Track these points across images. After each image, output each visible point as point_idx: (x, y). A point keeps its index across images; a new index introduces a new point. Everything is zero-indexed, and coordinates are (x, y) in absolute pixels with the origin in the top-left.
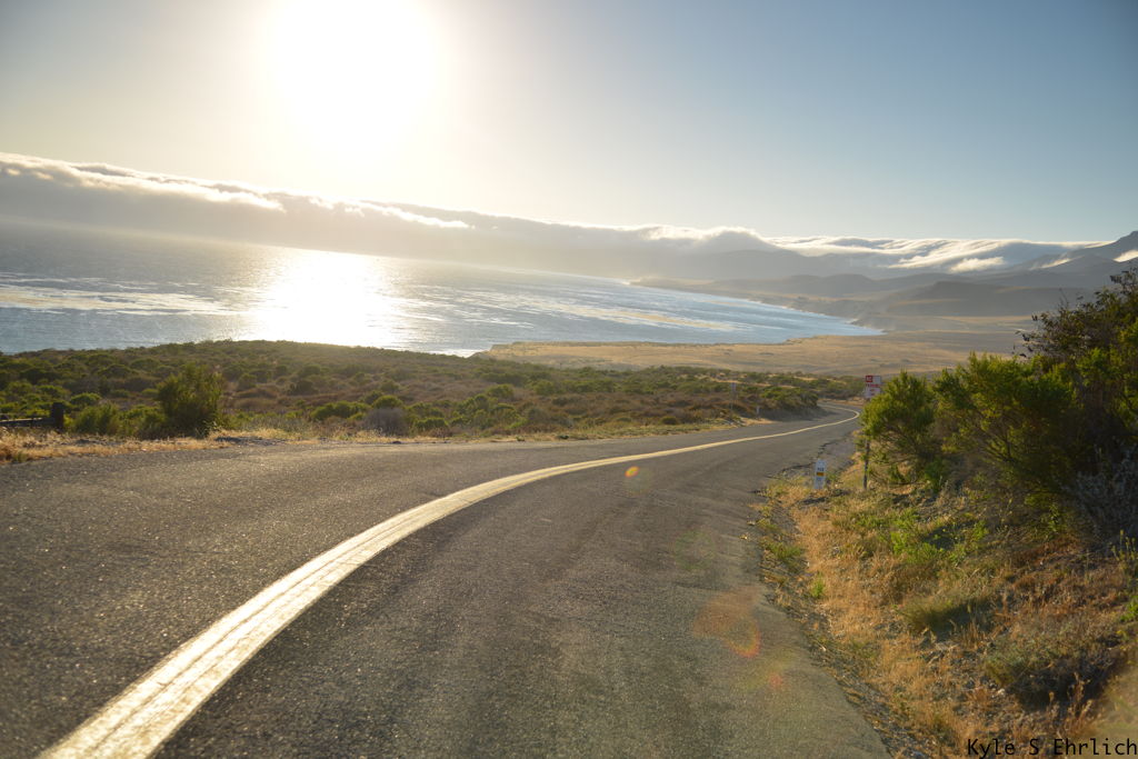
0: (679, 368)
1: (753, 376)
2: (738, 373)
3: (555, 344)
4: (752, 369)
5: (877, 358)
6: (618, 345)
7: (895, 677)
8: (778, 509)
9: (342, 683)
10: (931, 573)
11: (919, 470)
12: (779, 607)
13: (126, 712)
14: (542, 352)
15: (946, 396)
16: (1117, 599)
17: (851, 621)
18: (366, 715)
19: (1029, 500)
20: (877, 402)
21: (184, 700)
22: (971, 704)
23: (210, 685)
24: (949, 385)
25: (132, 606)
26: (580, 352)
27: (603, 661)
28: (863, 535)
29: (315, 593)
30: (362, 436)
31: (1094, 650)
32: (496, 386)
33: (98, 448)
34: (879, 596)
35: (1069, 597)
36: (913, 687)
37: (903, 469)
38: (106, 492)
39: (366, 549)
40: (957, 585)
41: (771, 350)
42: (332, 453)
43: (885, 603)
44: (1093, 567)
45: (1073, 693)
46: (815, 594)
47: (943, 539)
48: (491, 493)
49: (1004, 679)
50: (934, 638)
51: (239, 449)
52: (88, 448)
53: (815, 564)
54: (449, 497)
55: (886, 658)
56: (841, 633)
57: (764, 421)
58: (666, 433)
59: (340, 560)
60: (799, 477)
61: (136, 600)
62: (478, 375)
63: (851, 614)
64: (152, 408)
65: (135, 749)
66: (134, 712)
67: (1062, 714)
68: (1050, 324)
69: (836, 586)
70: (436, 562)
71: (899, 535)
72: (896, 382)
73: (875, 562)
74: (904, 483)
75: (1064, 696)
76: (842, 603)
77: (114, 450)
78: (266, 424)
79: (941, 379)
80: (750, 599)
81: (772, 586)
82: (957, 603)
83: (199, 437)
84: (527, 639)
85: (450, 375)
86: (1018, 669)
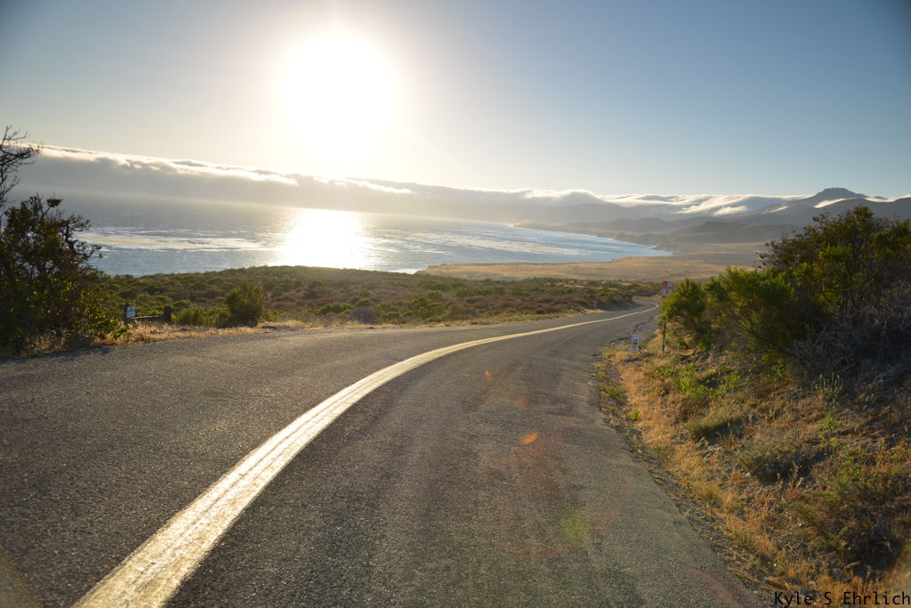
0: (545, 279)
1: (592, 283)
2: (582, 281)
3: (467, 265)
4: (591, 278)
5: (670, 270)
6: (506, 264)
7: (683, 467)
8: (609, 366)
9: (347, 475)
10: (705, 403)
11: (697, 339)
12: (612, 426)
13: (221, 491)
14: (459, 270)
15: (713, 294)
16: (818, 416)
17: (656, 433)
18: (362, 494)
19: (765, 357)
20: (671, 298)
21: (254, 485)
22: (730, 482)
23: (268, 476)
24: (714, 287)
25: (220, 428)
26: (483, 269)
27: (504, 461)
28: (663, 381)
29: (327, 421)
30: (349, 324)
31: (804, 448)
32: (431, 292)
33: (193, 333)
34: (673, 418)
35: (789, 416)
36: (695, 473)
37: (687, 340)
38: (200, 360)
39: (356, 394)
40: (721, 410)
41: (603, 266)
42: (333, 335)
43: (677, 422)
44: (803, 397)
45: (791, 474)
46: (633, 418)
47: (712, 382)
48: (431, 359)
49: (750, 467)
50: (707, 443)
51: (276, 333)
52: (187, 334)
53: (633, 399)
54: (406, 361)
55: (678, 456)
56: (650, 441)
57: (599, 311)
58: (538, 319)
59: (342, 400)
60: (622, 345)
61: (222, 425)
62: (419, 285)
63: (656, 430)
64: (224, 309)
65: (229, 513)
66: (226, 491)
67: (785, 487)
68: (776, 247)
69: (646, 413)
70: (400, 402)
71: (686, 381)
72: (682, 285)
73: (670, 398)
74: (687, 348)
75: (786, 475)
76: (650, 423)
77: (202, 335)
78: (291, 317)
79: (709, 283)
80: (593, 421)
81: (607, 413)
82: (721, 421)
83: (251, 326)
84: (458, 448)
85: (402, 285)
86: (758, 460)
